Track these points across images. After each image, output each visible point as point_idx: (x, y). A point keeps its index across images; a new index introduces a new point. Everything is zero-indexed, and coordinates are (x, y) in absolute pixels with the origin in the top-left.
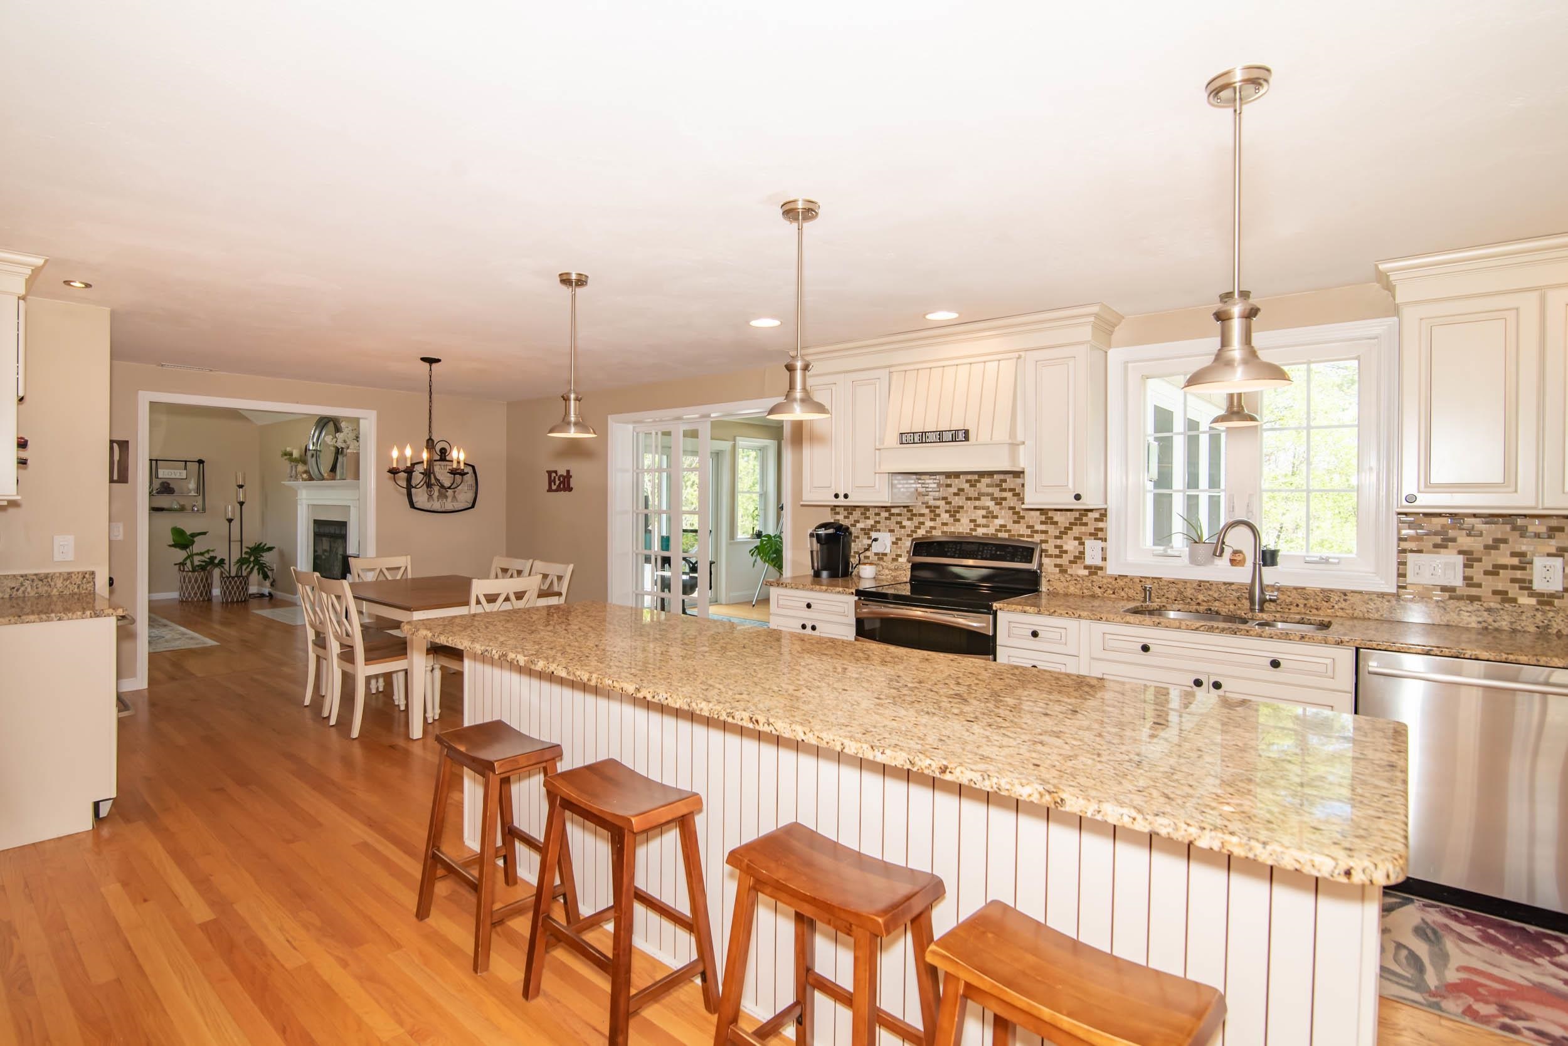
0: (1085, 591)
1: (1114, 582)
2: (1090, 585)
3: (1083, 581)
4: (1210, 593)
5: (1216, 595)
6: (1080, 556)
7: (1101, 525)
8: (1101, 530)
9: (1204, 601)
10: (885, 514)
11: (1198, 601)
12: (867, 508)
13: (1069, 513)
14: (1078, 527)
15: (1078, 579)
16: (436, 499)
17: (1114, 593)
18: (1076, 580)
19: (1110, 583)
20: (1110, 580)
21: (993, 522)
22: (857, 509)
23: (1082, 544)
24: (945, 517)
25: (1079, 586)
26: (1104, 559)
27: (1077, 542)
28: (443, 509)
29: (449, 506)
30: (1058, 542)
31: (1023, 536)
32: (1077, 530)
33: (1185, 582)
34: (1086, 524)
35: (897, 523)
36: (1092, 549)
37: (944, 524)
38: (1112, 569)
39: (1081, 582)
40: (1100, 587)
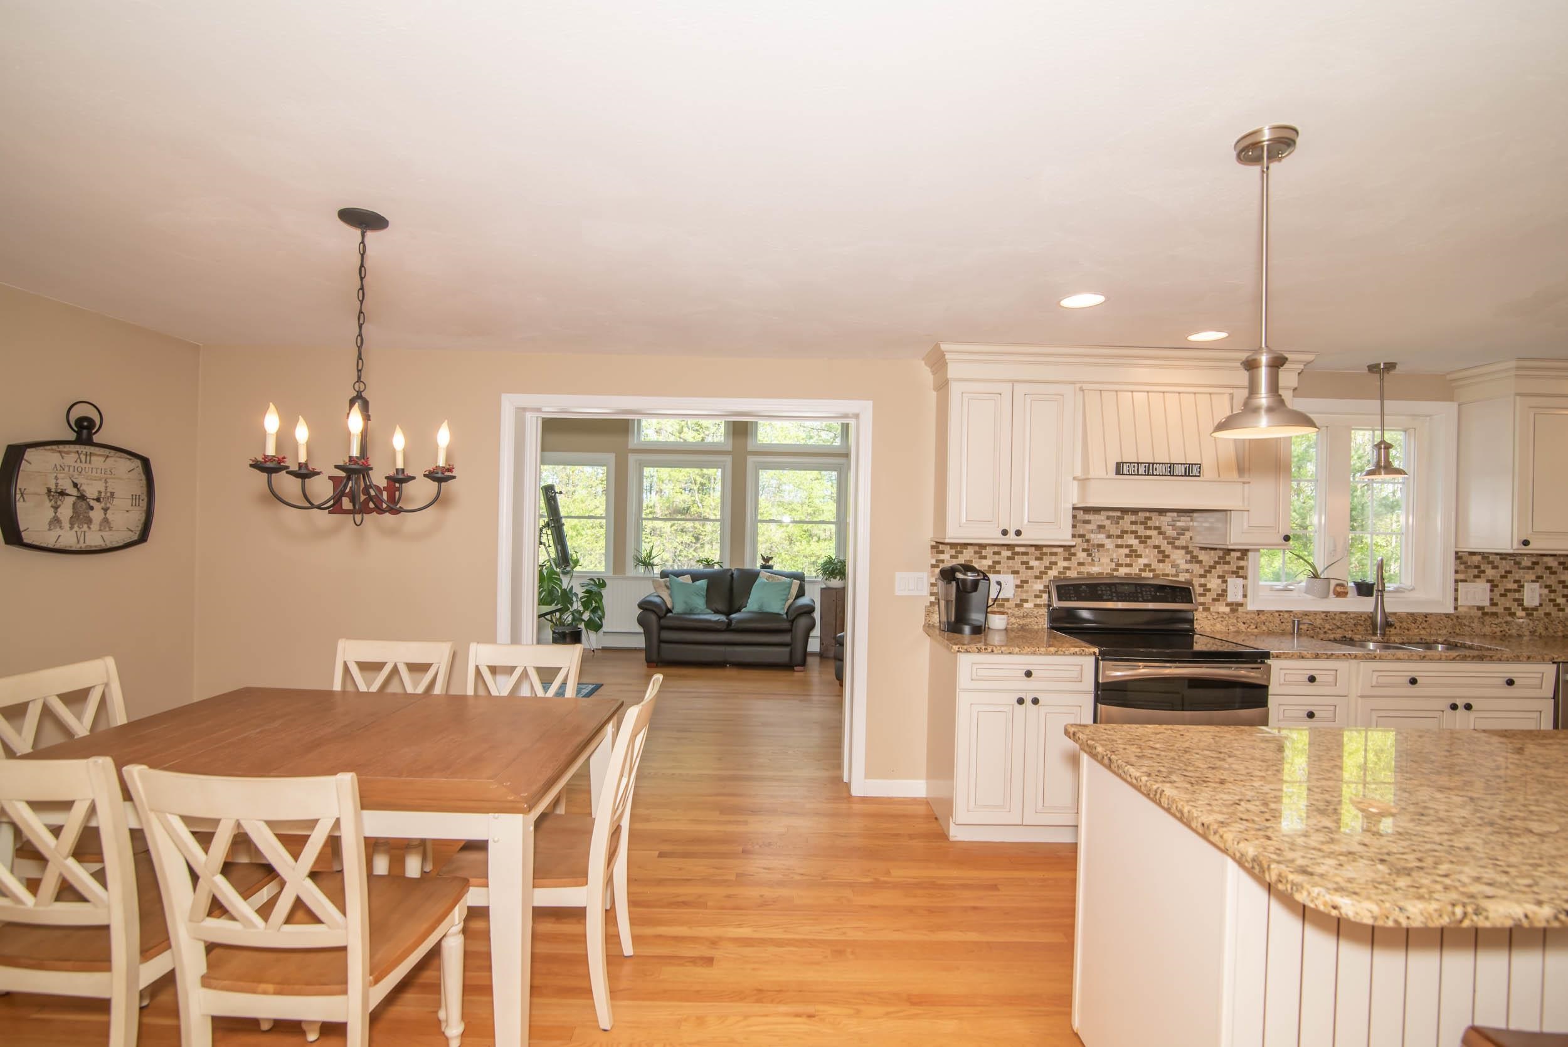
0: (1231, 627)
1: (1256, 617)
2: (1235, 621)
3: (1229, 618)
4: (1334, 622)
5: (1338, 624)
6: (1223, 594)
7: (1242, 563)
8: (1242, 568)
9: (1329, 629)
10: (1006, 553)
11: (1325, 630)
12: (982, 546)
13: (1212, 552)
14: (1222, 565)
15: (1225, 616)
16: (66, 525)
17: (1256, 628)
18: (1222, 617)
19: (1253, 619)
20: (1253, 615)
21: (1137, 562)
22: (969, 547)
23: (1225, 582)
24: (1082, 556)
25: (1225, 623)
26: (1245, 596)
27: (1220, 581)
28: (82, 546)
29: (94, 539)
30: (1203, 581)
31: (1167, 575)
32: (1220, 569)
33: (1315, 613)
34: (1228, 563)
35: (1023, 563)
36: (1234, 587)
37: (1080, 564)
38: (1251, 606)
39: (1227, 619)
40: (1244, 623)
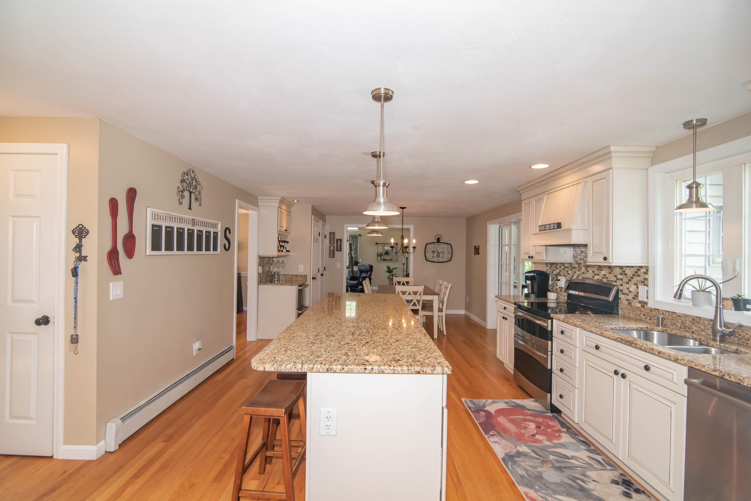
0: (637, 317)
1: (650, 313)
2: (639, 313)
3: (636, 310)
4: (700, 325)
5: (702, 327)
6: (636, 296)
7: (646, 276)
8: (646, 279)
9: (696, 330)
10: (563, 267)
11: (693, 330)
12: (557, 264)
13: (632, 268)
14: (636, 277)
15: (634, 309)
16: (435, 257)
17: (650, 319)
19: (648, 313)
20: (649, 311)
22: (554, 264)
23: (637, 287)
24: (583, 268)
25: (634, 313)
26: (647, 298)
27: (635, 286)
28: (438, 261)
29: (441, 260)
30: (628, 286)
31: (612, 281)
32: (636, 279)
33: (686, 316)
34: (639, 276)
35: (567, 272)
36: (642, 289)
37: (583, 273)
38: (651, 305)
39: (635, 311)
40: (644, 315)
